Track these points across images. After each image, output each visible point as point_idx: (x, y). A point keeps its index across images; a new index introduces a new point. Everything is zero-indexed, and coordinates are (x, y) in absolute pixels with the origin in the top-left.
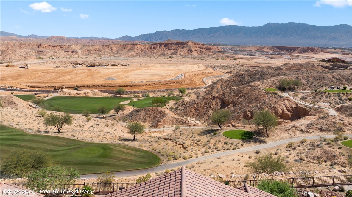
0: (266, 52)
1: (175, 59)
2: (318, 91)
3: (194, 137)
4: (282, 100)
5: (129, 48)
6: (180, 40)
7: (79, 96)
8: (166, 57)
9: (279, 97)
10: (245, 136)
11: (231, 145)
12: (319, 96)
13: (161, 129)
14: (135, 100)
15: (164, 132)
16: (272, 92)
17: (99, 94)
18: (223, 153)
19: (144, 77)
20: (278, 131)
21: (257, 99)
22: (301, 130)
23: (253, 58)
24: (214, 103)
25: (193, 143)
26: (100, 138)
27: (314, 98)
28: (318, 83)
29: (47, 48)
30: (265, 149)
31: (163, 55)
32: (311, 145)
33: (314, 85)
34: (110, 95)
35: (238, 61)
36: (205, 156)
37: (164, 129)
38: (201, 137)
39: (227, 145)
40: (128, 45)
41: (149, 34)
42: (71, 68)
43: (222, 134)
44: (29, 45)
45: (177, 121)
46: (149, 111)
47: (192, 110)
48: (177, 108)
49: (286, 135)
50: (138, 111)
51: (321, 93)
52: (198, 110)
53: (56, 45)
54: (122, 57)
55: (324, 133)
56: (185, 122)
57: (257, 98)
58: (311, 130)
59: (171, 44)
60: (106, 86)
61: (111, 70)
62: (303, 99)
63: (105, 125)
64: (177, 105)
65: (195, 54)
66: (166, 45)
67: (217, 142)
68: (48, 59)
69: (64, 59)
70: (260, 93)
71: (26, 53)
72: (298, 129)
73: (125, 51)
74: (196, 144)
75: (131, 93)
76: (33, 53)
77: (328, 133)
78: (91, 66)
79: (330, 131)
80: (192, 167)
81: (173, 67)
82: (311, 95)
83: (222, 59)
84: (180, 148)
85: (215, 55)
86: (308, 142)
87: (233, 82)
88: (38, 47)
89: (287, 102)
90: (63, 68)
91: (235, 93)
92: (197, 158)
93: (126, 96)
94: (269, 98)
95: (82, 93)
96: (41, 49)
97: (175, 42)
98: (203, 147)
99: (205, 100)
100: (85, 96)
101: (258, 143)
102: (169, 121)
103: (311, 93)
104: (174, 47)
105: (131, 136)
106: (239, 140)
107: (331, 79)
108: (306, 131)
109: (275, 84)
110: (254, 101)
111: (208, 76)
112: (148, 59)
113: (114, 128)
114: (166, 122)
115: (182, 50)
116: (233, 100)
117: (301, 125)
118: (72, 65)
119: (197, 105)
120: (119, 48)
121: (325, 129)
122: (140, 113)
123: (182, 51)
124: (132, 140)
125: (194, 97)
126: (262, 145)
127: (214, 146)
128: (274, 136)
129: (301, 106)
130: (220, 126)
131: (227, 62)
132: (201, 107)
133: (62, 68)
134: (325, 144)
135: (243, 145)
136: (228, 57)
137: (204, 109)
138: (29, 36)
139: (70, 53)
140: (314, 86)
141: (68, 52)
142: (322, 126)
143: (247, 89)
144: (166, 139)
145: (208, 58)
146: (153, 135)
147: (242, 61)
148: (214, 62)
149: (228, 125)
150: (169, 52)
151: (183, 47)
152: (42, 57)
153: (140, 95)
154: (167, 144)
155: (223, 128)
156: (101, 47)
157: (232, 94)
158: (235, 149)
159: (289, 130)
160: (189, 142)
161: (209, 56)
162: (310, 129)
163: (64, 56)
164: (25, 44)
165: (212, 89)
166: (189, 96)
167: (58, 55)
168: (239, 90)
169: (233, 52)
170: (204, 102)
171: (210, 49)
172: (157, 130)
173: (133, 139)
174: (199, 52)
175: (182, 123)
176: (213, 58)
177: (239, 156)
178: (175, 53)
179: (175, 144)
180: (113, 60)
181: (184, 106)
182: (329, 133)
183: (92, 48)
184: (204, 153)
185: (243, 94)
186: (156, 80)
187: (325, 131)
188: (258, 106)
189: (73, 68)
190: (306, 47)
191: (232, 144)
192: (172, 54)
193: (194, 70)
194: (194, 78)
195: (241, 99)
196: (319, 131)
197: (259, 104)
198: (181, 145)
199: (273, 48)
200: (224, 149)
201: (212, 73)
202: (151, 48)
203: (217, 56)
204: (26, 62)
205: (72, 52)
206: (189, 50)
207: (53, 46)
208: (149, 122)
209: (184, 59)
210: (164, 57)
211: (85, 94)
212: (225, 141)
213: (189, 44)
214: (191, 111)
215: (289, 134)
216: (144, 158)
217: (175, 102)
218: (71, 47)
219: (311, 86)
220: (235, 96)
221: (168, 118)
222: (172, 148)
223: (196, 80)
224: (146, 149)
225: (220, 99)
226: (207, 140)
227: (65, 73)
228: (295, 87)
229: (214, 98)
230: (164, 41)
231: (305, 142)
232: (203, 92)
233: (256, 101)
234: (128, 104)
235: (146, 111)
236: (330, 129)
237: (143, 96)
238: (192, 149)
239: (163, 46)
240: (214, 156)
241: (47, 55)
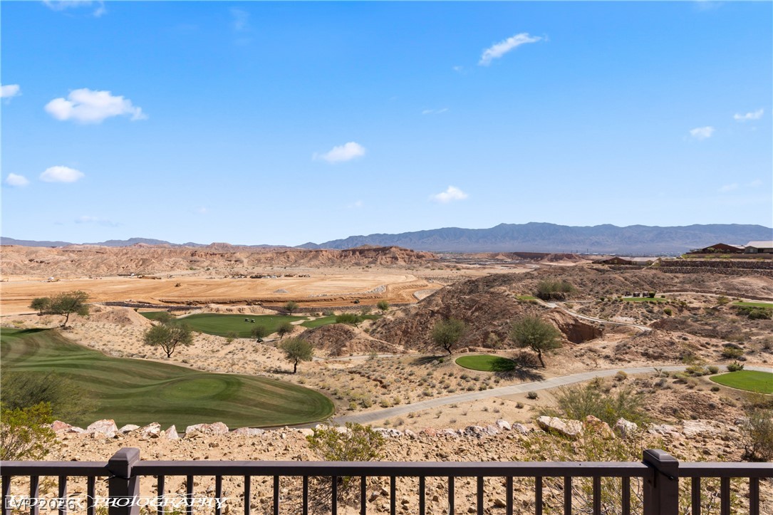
0: (502, 260)
1: (373, 269)
2: (606, 300)
3: (401, 367)
4: (548, 312)
5: (311, 256)
6: (382, 245)
7: (231, 313)
8: (361, 267)
9: (541, 308)
10: (500, 367)
11: (475, 382)
12: (612, 306)
13: (345, 358)
14: (312, 319)
15: (349, 363)
16: (528, 300)
17: (260, 311)
18: (462, 397)
19: (327, 290)
20: (560, 357)
21: (504, 312)
22: (607, 357)
23: (484, 268)
24: (433, 321)
25: (401, 378)
26: (236, 367)
27: (603, 310)
28: (603, 289)
29: (204, 256)
30: (545, 389)
31: (357, 264)
32: (640, 385)
33: (596, 291)
34: (276, 312)
35: (462, 272)
36: (424, 401)
37: (351, 358)
38: (415, 369)
39: (468, 381)
40: (311, 252)
41: (340, 240)
42: (229, 279)
43: (454, 361)
44: (181, 253)
45: (372, 345)
46: (329, 330)
47: (399, 332)
48: (375, 330)
49: (579, 365)
50: (311, 332)
51: (613, 303)
52: (407, 332)
53: (215, 253)
54: (302, 267)
55: (656, 362)
56: (386, 347)
57: (504, 310)
58: (627, 357)
59: (368, 250)
60: (272, 302)
61: (283, 281)
62: (582, 311)
63: (253, 349)
64: (374, 327)
65: (401, 262)
66: (361, 252)
67: (446, 377)
68: (202, 269)
69: (223, 270)
70: (509, 303)
71: (176, 263)
72: (599, 355)
73: (306, 259)
74: (405, 379)
75: (306, 310)
76: (185, 264)
77: (664, 362)
78: (256, 277)
79: (667, 358)
80: (398, 423)
81: (370, 278)
82: (597, 306)
83: (439, 269)
84: (376, 385)
85: (429, 265)
86: (631, 379)
87: (460, 292)
88: (192, 255)
89: (557, 316)
90: (219, 280)
91: (466, 305)
92: (409, 405)
93: (300, 315)
94: (526, 310)
95: (235, 309)
96: (196, 258)
97: (374, 247)
98: (419, 385)
99: (418, 318)
100: (239, 313)
101: (528, 380)
102: (359, 345)
103: (594, 303)
104: (372, 254)
105: (290, 367)
106: (491, 373)
107: (623, 283)
108: (616, 359)
109: (531, 290)
110: (499, 316)
111: (421, 290)
112: (337, 269)
113: (267, 355)
114: (355, 348)
115: (384, 257)
116: (464, 315)
117: (604, 348)
118: (231, 277)
119: (406, 325)
120: (297, 255)
121: (656, 355)
122: (314, 334)
123: (383, 259)
124: (291, 373)
125: (400, 314)
126: (537, 382)
127: (441, 382)
128: (556, 367)
129: (584, 322)
130: (448, 350)
131: (447, 273)
132: (412, 327)
133: (217, 279)
134: (674, 382)
135: (498, 382)
136: (448, 267)
137: (417, 331)
138: (185, 244)
139: (233, 262)
140: (597, 293)
141: (230, 261)
142: (647, 350)
143: (485, 298)
144: (351, 372)
145: (420, 268)
146: (330, 366)
147: (468, 272)
148: (428, 272)
149: (462, 349)
150: (366, 261)
151: (385, 254)
152: (194, 267)
153: (321, 314)
154: (352, 379)
155: (453, 352)
156: (275, 255)
157: (462, 306)
158: (485, 389)
159: (582, 355)
160: (393, 376)
161: (420, 266)
162: (624, 354)
163: (223, 266)
164: (175, 252)
165: (428, 303)
166: (394, 315)
167: (216, 264)
168: (473, 300)
169: (454, 260)
170: (417, 319)
171: (423, 256)
172: (338, 359)
173: (292, 370)
174: (407, 260)
175: (382, 348)
176: (428, 267)
177: (494, 402)
178: (374, 262)
179: (366, 379)
180: (289, 271)
181: (386, 327)
182: (667, 363)
183: (262, 257)
184: (422, 396)
185: (480, 305)
186: (346, 293)
187: (656, 358)
188: (507, 323)
189: (233, 280)
190: (560, 253)
191: (476, 379)
192: (369, 263)
193: (400, 281)
194: (401, 292)
195: (477, 314)
196: (643, 359)
197: (508, 321)
198: (378, 381)
199: (510, 255)
200: (463, 389)
201: (427, 286)
202: (341, 256)
203: (432, 266)
204: (171, 273)
205: (236, 261)
206: (392, 258)
207: (211, 255)
208: (328, 347)
209: (387, 269)
210: (358, 267)
211: (239, 310)
212: (461, 374)
213: (393, 249)
214: (396, 335)
215: (584, 363)
216: (302, 402)
217: (371, 322)
218: (235, 255)
219: (591, 293)
220: (467, 309)
221: (358, 341)
222: (361, 385)
223: (404, 293)
224: (311, 387)
225: (442, 314)
226: (426, 372)
227: (219, 285)
228: (565, 294)
229: (433, 313)
230: (359, 247)
231: (625, 378)
232: (415, 308)
233: (504, 315)
234: (301, 325)
235: (325, 331)
236: (665, 354)
237: (323, 314)
238: (399, 388)
239: (358, 253)
240: (444, 402)
241: (202, 265)
